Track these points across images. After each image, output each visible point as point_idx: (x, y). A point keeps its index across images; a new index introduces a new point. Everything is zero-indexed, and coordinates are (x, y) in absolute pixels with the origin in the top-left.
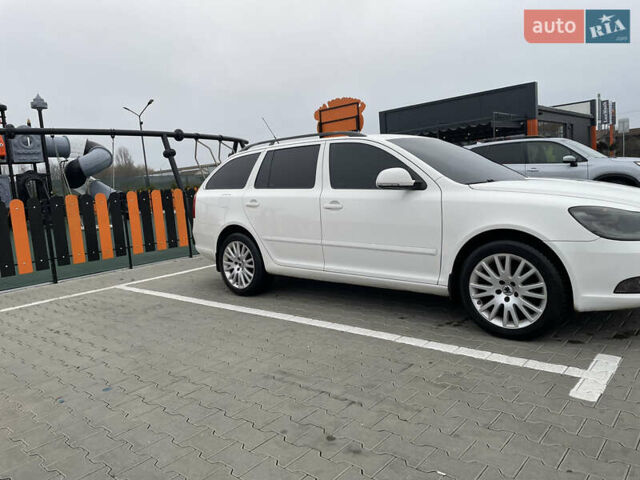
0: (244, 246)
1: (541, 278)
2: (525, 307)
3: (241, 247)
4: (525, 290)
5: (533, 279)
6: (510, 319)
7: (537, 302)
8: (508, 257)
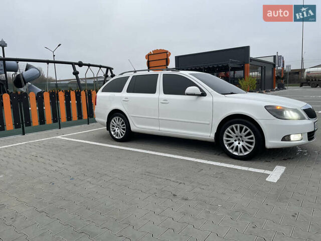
0: (120, 118)
1: (252, 133)
2: (247, 146)
3: (119, 119)
4: (246, 139)
5: (249, 134)
6: (241, 152)
7: (251, 143)
8: (238, 125)
